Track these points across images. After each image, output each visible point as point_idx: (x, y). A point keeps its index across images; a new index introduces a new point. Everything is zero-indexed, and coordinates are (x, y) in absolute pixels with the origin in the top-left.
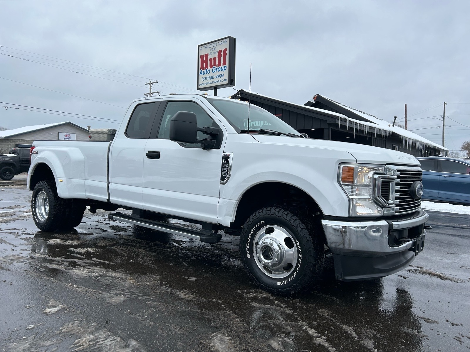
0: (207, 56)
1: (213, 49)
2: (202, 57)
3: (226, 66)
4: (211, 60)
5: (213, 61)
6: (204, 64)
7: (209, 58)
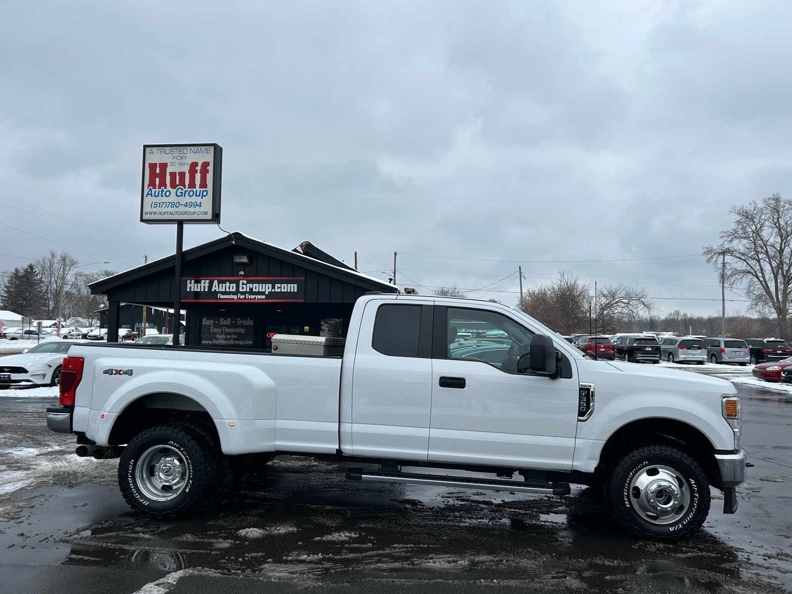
0: (164, 166)
1: (179, 158)
2: (153, 166)
3: (206, 191)
4: (173, 175)
5: (178, 177)
6: (157, 180)
7: (169, 170)
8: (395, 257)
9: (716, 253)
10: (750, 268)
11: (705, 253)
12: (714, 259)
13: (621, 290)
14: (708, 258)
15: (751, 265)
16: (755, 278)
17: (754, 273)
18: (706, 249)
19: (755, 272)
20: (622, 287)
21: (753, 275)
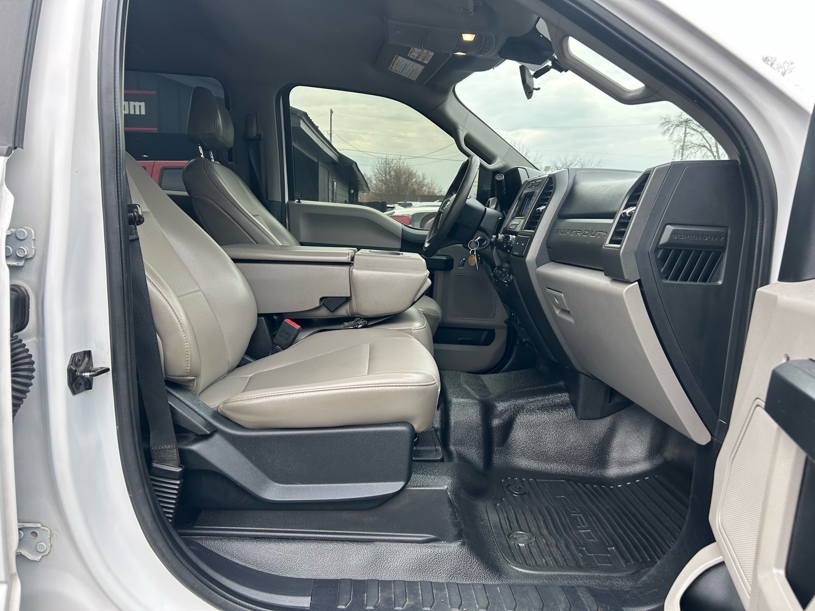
8: (331, 115)
9: (673, 125)
10: (705, 141)
11: (663, 124)
12: (671, 131)
13: (576, 162)
14: (664, 130)
15: (707, 139)
16: (709, 152)
17: (709, 148)
18: (664, 120)
19: (710, 146)
20: (578, 159)
21: (708, 149)
